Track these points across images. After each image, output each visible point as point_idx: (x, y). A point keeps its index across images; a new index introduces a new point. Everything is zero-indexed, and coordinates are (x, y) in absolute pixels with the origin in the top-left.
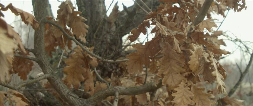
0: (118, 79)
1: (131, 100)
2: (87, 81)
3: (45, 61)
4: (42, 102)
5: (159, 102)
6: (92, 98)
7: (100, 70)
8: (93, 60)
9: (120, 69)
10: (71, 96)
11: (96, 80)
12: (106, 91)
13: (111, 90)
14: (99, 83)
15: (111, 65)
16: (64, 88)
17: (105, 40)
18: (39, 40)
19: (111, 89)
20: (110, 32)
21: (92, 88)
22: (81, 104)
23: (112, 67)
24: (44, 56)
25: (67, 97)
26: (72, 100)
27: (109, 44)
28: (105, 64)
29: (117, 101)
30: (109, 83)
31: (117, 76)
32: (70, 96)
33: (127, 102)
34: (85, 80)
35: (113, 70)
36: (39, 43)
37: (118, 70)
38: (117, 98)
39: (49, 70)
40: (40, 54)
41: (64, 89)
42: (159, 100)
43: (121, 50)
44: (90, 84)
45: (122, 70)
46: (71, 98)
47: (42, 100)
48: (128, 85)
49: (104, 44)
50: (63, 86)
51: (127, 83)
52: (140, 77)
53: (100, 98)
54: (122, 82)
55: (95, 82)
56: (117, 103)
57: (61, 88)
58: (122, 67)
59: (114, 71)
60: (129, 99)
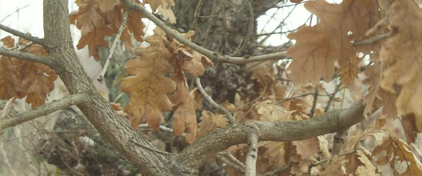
0: (250, 105)
1: (282, 151)
2: (179, 109)
3: (70, 63)
4: (88, 155)
5: (360, 156)
6: (190, 151)
7: (210, 87)
8: (194, 60)
9: (252, 85)
10: (138, 145)
11: (203, 108)
12: (227, 132)
13: (237, 129)
14: (209, 114)
15: (233, 76)
16: (120, 126)
17: (219, 23)
18: (53, 12)
19: (237, 126)
20: (231, 7)
21: (191, 126)
22: (165, 164)
23: (235, 81)
24: (68, 53)
25: (130, 149)
26: (142, 156)
27: (230, 32)
28: (221, 74)
29: (253, 156)
30: (231, 112)
31: (248, 99)
32: (136, 147)
33: (273, 155)
34: (175, 108)
35: (239, 86)
36: (55, 21)
37: (249, 87)
38: (254, 150)
39: (82, 84)
40: (57, 47)
41: (120, 130)
42: (359, 152)
43: (255, 45)
44: (187, 117)
45: (257, 87)
46: (138, 150)
47: (87, 153)
48: (275, 117)
49: (219, 32)
50: (117, 123)
51: (271, 112)
52: (299, 101)
53: (210, 150)
54: (260, 112)
55: (199, 113)
56: (255, 161)
57: (113, 128)
58: (259, 81)
59: (239, 90)
60: (279, 148)
